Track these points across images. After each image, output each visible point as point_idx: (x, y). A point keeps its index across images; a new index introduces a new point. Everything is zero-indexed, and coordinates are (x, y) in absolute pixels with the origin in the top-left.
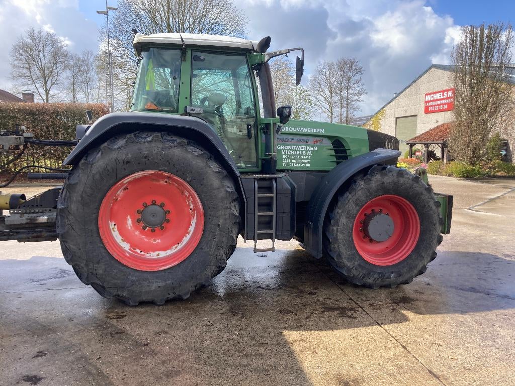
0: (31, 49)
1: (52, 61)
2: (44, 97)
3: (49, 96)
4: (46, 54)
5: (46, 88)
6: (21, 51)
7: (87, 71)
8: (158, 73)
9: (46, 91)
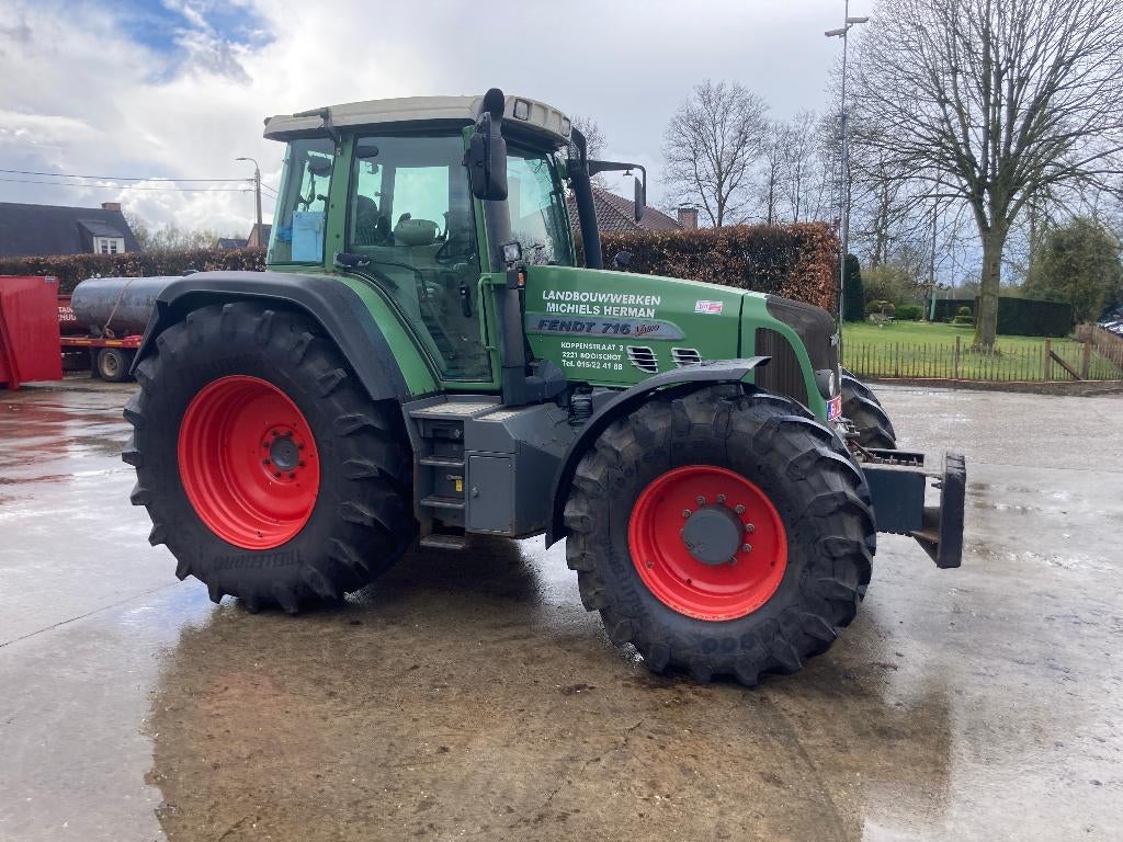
0: (701, 123)
1: (736, 142)
2: (716, 215)
3: (725, 209)
4: (727, 129)
5: (720, 195)
6: (683, 127)
7: (799, 156)
8: (951, 145)
9: (719, 202)
